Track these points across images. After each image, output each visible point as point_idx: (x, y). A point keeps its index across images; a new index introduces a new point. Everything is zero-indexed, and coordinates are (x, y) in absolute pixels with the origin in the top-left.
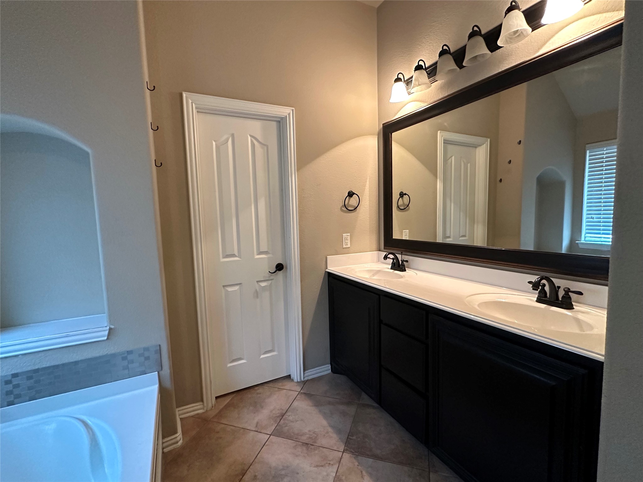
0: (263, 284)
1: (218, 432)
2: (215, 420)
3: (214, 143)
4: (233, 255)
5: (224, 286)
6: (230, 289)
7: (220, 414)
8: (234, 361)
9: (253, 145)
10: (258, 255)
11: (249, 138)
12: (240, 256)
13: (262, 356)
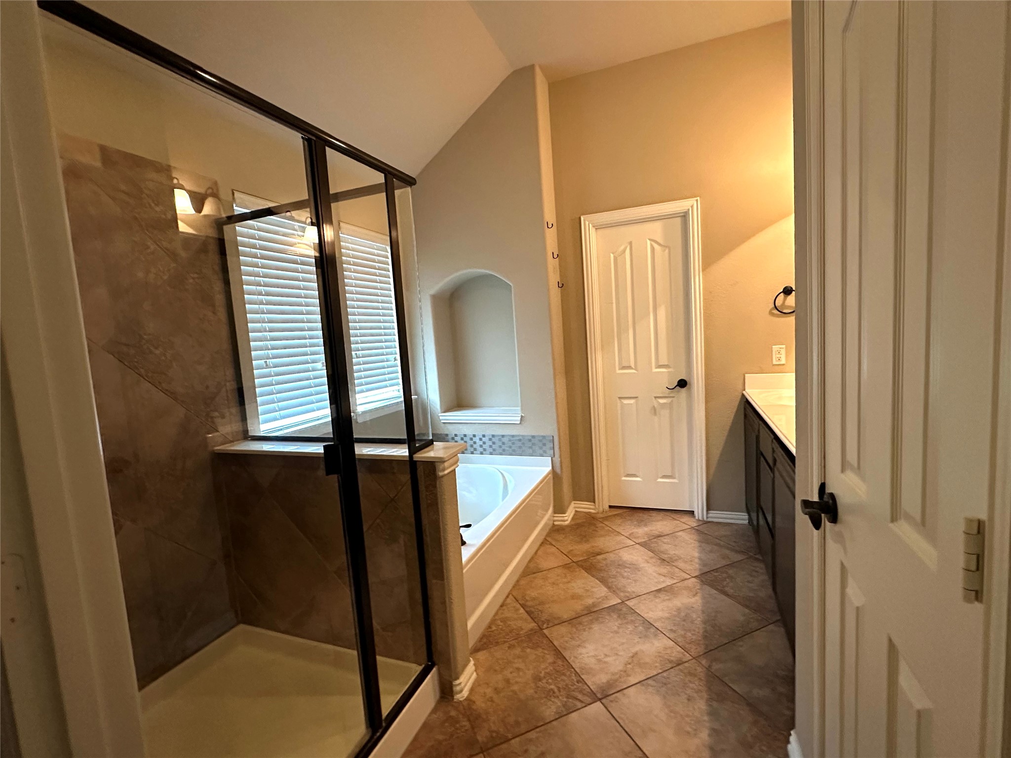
0: (662, 401)
1: (597, 527)
2: (601, 520)
3: (612, 255)
4: (629, 367)
5: (620, 398)
6: (626, 402)
7: (606, 518)
8: (628, 475)
9: (653, 249)
10: (656, 368)
11: (649, 242)
12: (636, 369)
13: (660, 480)
